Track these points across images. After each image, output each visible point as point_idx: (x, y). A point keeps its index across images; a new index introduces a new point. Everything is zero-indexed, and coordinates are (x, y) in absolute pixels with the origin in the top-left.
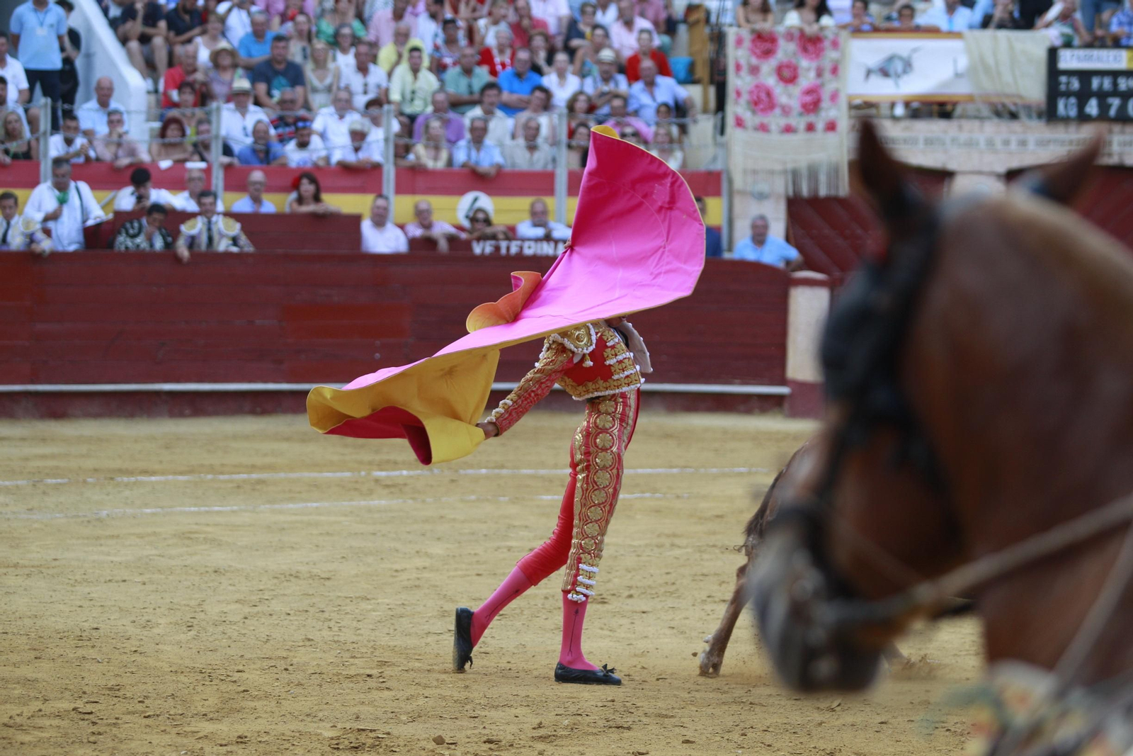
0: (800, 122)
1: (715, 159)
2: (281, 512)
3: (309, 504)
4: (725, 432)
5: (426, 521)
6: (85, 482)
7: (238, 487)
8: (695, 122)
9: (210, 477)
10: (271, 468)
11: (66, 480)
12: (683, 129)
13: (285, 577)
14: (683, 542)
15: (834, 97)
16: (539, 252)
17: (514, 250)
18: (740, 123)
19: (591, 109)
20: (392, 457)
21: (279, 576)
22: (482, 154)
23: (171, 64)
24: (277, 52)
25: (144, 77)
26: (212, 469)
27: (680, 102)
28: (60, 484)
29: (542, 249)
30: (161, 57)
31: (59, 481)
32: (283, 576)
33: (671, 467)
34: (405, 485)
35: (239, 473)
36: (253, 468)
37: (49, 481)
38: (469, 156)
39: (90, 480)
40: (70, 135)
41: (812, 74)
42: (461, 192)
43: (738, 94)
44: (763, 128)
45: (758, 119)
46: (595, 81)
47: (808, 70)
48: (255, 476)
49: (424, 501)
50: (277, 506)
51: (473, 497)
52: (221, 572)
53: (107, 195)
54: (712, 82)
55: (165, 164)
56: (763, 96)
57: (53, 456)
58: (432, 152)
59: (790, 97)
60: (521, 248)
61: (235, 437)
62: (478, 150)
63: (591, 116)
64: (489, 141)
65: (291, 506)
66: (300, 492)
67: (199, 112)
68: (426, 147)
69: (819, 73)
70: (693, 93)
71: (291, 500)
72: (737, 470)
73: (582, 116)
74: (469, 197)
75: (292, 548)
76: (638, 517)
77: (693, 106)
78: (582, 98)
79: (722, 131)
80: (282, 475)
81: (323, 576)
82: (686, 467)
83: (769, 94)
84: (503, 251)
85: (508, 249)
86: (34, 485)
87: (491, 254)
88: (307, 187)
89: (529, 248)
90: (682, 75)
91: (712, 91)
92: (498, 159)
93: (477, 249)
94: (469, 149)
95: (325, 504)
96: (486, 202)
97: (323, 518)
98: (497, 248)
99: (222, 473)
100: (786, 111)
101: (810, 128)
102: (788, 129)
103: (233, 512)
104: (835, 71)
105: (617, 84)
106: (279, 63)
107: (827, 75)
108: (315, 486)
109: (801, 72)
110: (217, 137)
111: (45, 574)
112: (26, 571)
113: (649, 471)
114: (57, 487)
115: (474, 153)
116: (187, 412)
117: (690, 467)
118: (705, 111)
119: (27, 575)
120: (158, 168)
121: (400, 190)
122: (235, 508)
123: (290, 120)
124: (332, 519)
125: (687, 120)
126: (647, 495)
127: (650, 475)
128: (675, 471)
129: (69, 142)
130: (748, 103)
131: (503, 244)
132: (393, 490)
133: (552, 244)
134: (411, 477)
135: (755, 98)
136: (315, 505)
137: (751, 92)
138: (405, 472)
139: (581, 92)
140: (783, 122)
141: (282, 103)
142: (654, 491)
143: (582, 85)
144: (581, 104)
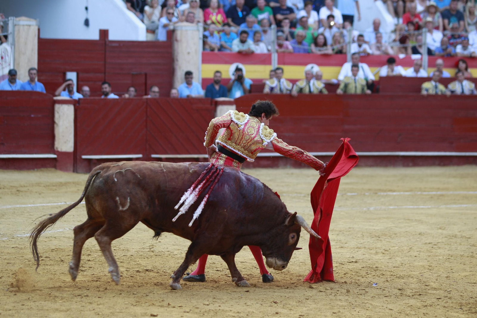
2: (450, 209)
3: (463, 206)
6: (364, 195)
7: (432, 197)
9: (419, 193)
10: (447, 189)
11: (355, 194)
13: (450, 237)
21: (448, 236)
23: (404, 12)
24: (453, 6)
25: (393, 17)
26: (420, 190)
28: (354, 196)
30: (401, 9)
31: (353, 194)
32: (449, 237)
35: (432, 191)
36: (438, 189)
37: (349, 194)
39: (367, 194)
40: (361, 43)
48: (439, 193)
50: (448, 206)
52: (422, 235)
53: (376, 69)
55: (402, 56)
57: (351, 183)
61: (431, 176)
65: (454, 206)
66: (459, 200)
67: (416, 33)
71: (455, 203)
75: (454, 224)
80: (451, 193)
81: (467, 237)
86: (342, 196)
88: (462, 65)
95: (470, 206)
97: (468, 212)
99: (425, 191)
103: (429, 208)
106: (453, 11)
108: (466, 197)
110: (425, 44)
111: (345, 234)
112: (337, 233)
114: (352, 197)
116: (411, 164)
119: (337, 234)
120: (398, 57)
122: (430, 207)
123: (456, 36)
124: (473, 212)
129: (360, 46)
136: (465, 206)
141: (453, 29)
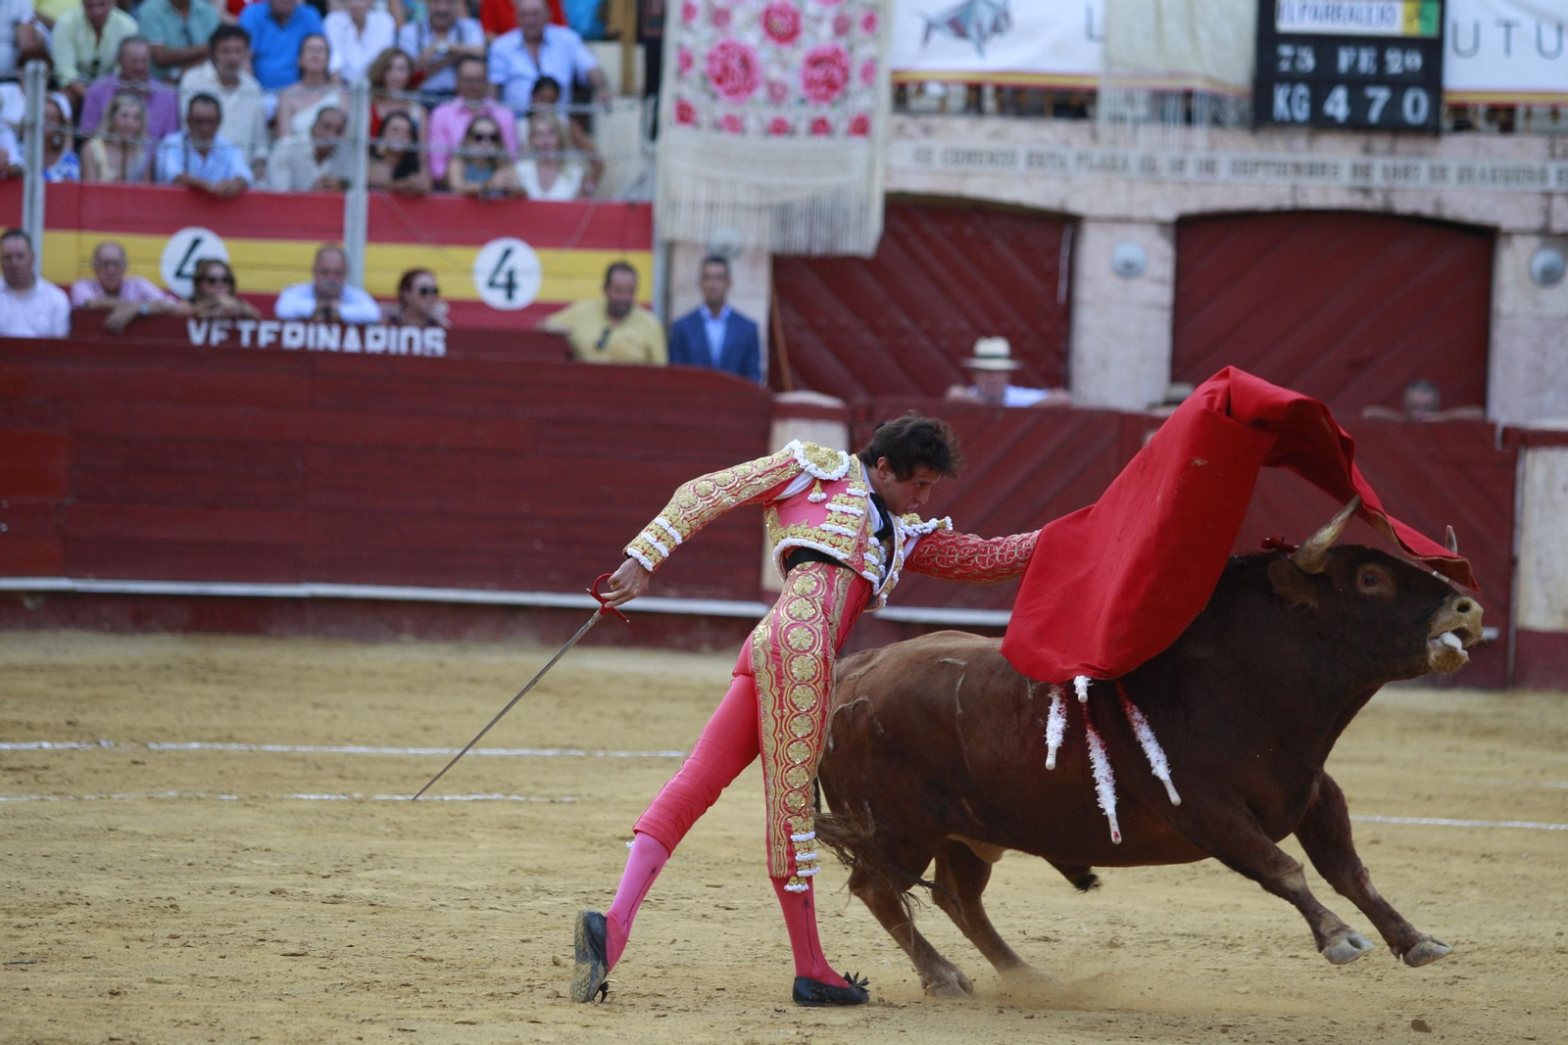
0: (799, 115)
1: (641, 181)
4: (646, 684)
5: (81, 835)
8: (608, 110)
12: (584, 122)
14: (559, 884)
15: (869, 72)
16: (311, 344)
17: (265, 339)
18: (685, 114)
19: (415, 80)
20: (24, 716)
22: (211, 162)
27: (582, 77)
29: (316, 338)
33: (543, 747)
34: (46, 768)
38: (186, 165)
41: (826, 31)
42: (170, 229)
43: (687, 61)
44: (733, 125)
45: (723, 108)
46: (420, 32)
47: (818, 20)
49: (79, 799)
51: (172, 794)
54: (640, 38)
56: (735, 64)
58: (118, 156)
59: (783, 66)
60: (279, 335)
62: (204, 152)
63: (415, 96)
64: (224, 136)
68: (108, 142)
69: (841, 27)
70: (606, 60)
72: (663, 754)
73: (396, 93)
74: (184, 238)
76: (477, 836)
77: (604, 83)
78: (399, 61)
79: (653, 132)
82: (569, 747)
83: (746, 62)
84: (246, 340)
85: (254, 335)
87: (221, 342)
89: (294, 334)
90: (586, 23)
91: (639, 54)
92: (241, 168)
93: (197, 337)
94: (186, 151)
96: (213, 246)
98: (235, 334)
100: (777, 93)
101: (820, 127)
102: (779, 128)
104: (870, 23)
105: (460, 37)
107: (857, 32)
109: (804, 22)
113: (503, 752)
115: (196, 160)
117: (578, 748)
118: (626, 91)
121: (52, 222)
125: (595, 108)
126: (495, 796)
127: (502, 759)
128: (549, 753)
130: (705, 78)
131: (246, 328)
132: (22, 776)
133: (336, 330)
134: (58, 753)
135: (718, 68)
137: (711, 58)
138: (46, 745)
139: (396, 51)
140: (770, 114)
142: (510, 788)
143: (397, 34)
144: (398, 73)
